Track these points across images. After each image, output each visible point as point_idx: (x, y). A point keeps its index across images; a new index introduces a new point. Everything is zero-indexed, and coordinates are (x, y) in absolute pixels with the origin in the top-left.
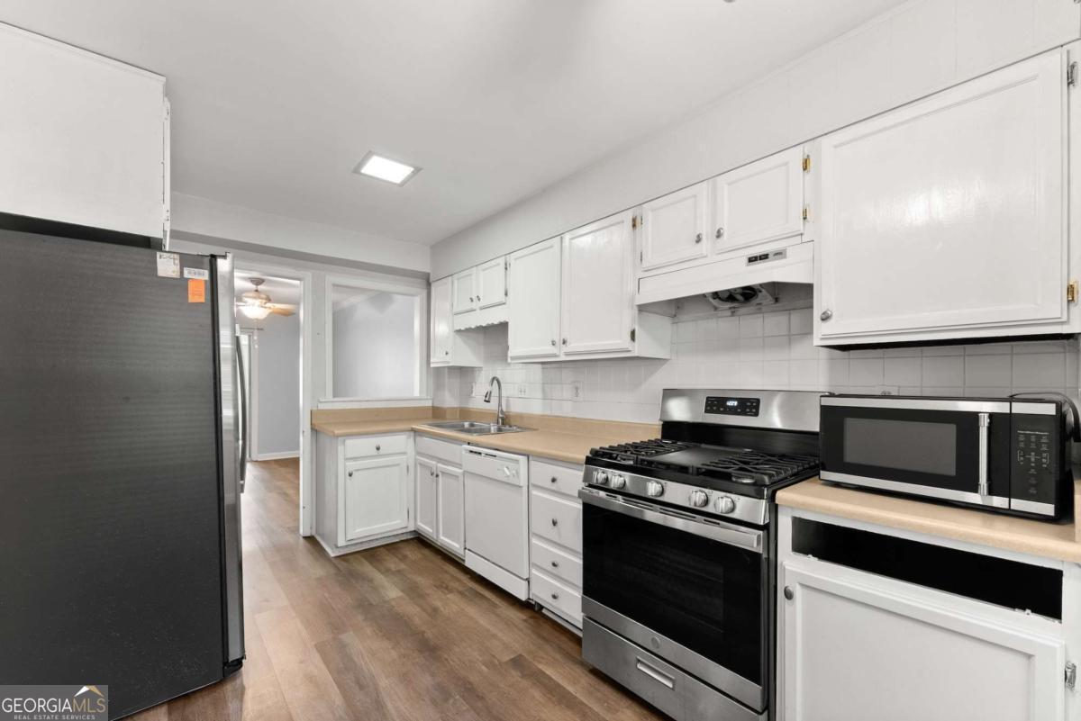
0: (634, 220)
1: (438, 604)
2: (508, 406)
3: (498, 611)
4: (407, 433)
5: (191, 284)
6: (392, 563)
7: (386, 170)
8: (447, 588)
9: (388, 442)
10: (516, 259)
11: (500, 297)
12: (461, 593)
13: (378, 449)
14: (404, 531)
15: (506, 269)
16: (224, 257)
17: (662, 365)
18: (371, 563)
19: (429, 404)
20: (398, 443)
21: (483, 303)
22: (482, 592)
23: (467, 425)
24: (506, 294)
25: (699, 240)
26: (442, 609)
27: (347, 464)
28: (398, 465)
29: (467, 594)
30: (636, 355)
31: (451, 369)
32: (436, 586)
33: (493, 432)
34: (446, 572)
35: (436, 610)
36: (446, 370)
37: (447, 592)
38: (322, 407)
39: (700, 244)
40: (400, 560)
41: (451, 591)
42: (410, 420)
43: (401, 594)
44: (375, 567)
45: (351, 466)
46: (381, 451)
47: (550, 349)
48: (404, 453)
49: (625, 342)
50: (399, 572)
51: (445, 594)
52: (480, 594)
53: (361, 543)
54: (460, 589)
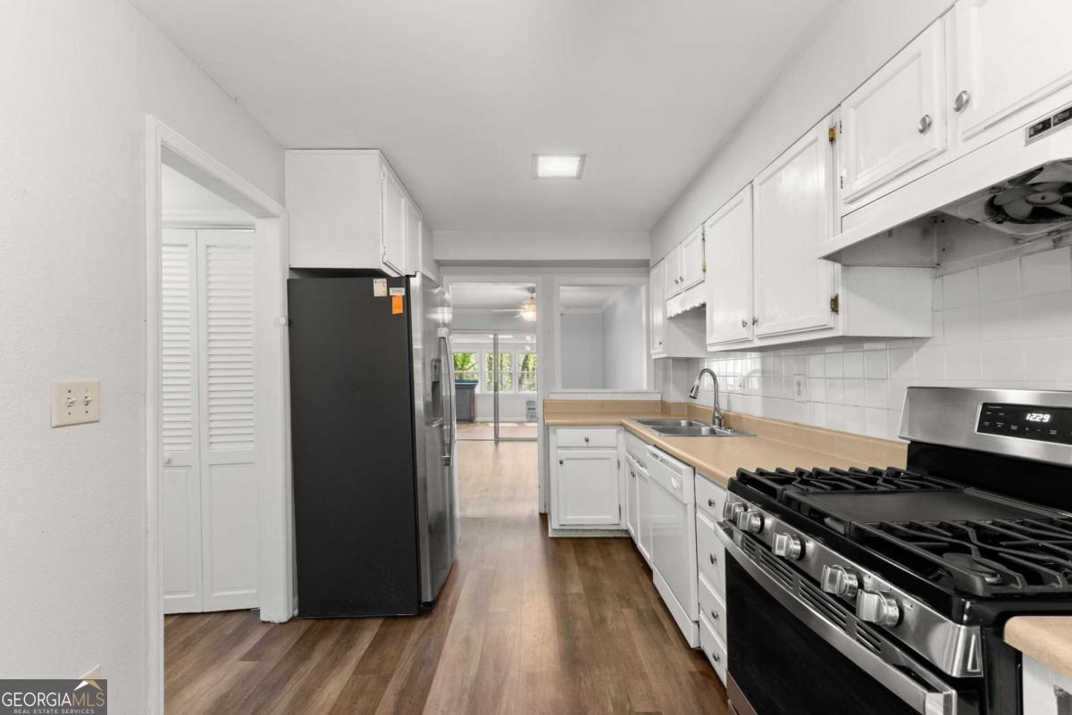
0: (832, 131)
1: (609, 614)
2: (729, 403)
3: (667, 648)
4: (618, 427)
5: (394, 299)
6: (594, 559)
7: (558, 166)
8: (627, 601)
9: (598, 435)
10: (711, 226)
11: (699, 275)
12: (639, 613)
13: (587, 440)
14: (616, 528)
15: (704, 239)
16: (414, 276)
17: (918, 348)
18: (576, 552)
19: (658, 398)
20: (607, 436)
21: (685, 284)
22: (662, 620)
23: (684, 423)
24: (704, 271)
25: (926, 126)
26: (609, 622)
27: (559, 452)
28: (608, 459)
29: (645, 614)
30: (840, 333)
31: (676, 360)
32: (619, 596)
33: (704, 433)
34: (639, 583)
35: (603, 620)
36: (671, 361)
37: (624, 604)
38: (553, 397)
39: (928, 134)
40: (603, 557)
41: (629, 605)
42: (621, 414)
43: (582, 592)
44: (576, 556)
45: (563, 454)
46: (591, 443)
47: (744, 333)
48: (615, 448)
49: (822, 315)
50: (594, 569)
51: (622, 607)
52: (660, 622)
53: (577, 530)
54: (642, 607)
